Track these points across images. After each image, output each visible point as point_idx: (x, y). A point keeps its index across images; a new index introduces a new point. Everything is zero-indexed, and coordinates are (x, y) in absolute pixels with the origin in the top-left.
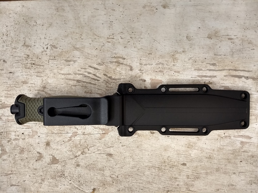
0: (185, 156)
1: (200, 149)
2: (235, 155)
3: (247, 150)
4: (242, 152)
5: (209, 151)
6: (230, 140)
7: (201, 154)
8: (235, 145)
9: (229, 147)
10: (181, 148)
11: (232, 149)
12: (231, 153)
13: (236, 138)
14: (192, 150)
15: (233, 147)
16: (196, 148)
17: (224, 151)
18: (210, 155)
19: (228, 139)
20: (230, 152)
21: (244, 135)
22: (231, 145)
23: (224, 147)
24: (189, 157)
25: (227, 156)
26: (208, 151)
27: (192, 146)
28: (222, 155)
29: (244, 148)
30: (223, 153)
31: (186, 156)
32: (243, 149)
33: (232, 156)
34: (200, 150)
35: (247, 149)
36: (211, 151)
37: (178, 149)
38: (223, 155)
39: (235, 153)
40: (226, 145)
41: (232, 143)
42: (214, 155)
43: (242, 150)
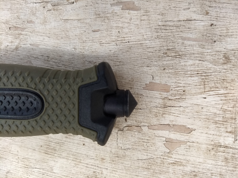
0: (41, 171)
1: (71, 156)
2: (154, 172)
3: (182, 161)
4: (169, 164)
5: (93, 161)
6: (140, 136)
7: (75, 168)
8: (153, 148)
9: (139, 152)
10: (30, 154)
11: (145, 157)
12: (144, 166)
13: (155, 132)
14: (54, 159)
15: (148, 152)
16: (64, 154)
17: (127, 163)
18: (95, 170)
19: (136, 133)
20: (141, 164)
21: (174, 123)
22: (143, 148)
23: (128, 153)
24: (50, 173)
25: (134, 174)
26: (90, 161)
27: (55, 150)
28: (121, 171)
29: (174, 156)
30: (125, 167)
31: (44, 171)
32: (171, 157)
33: (145, 173)
34: (72, 159)
35: (181, 157)
36: (97, 162)
37: (26, 157)
38: (124, 172)
39: (153, 167)
40: (130, 147)
41: (145, 144)
42: (105, 172)
43: (170, 160)
